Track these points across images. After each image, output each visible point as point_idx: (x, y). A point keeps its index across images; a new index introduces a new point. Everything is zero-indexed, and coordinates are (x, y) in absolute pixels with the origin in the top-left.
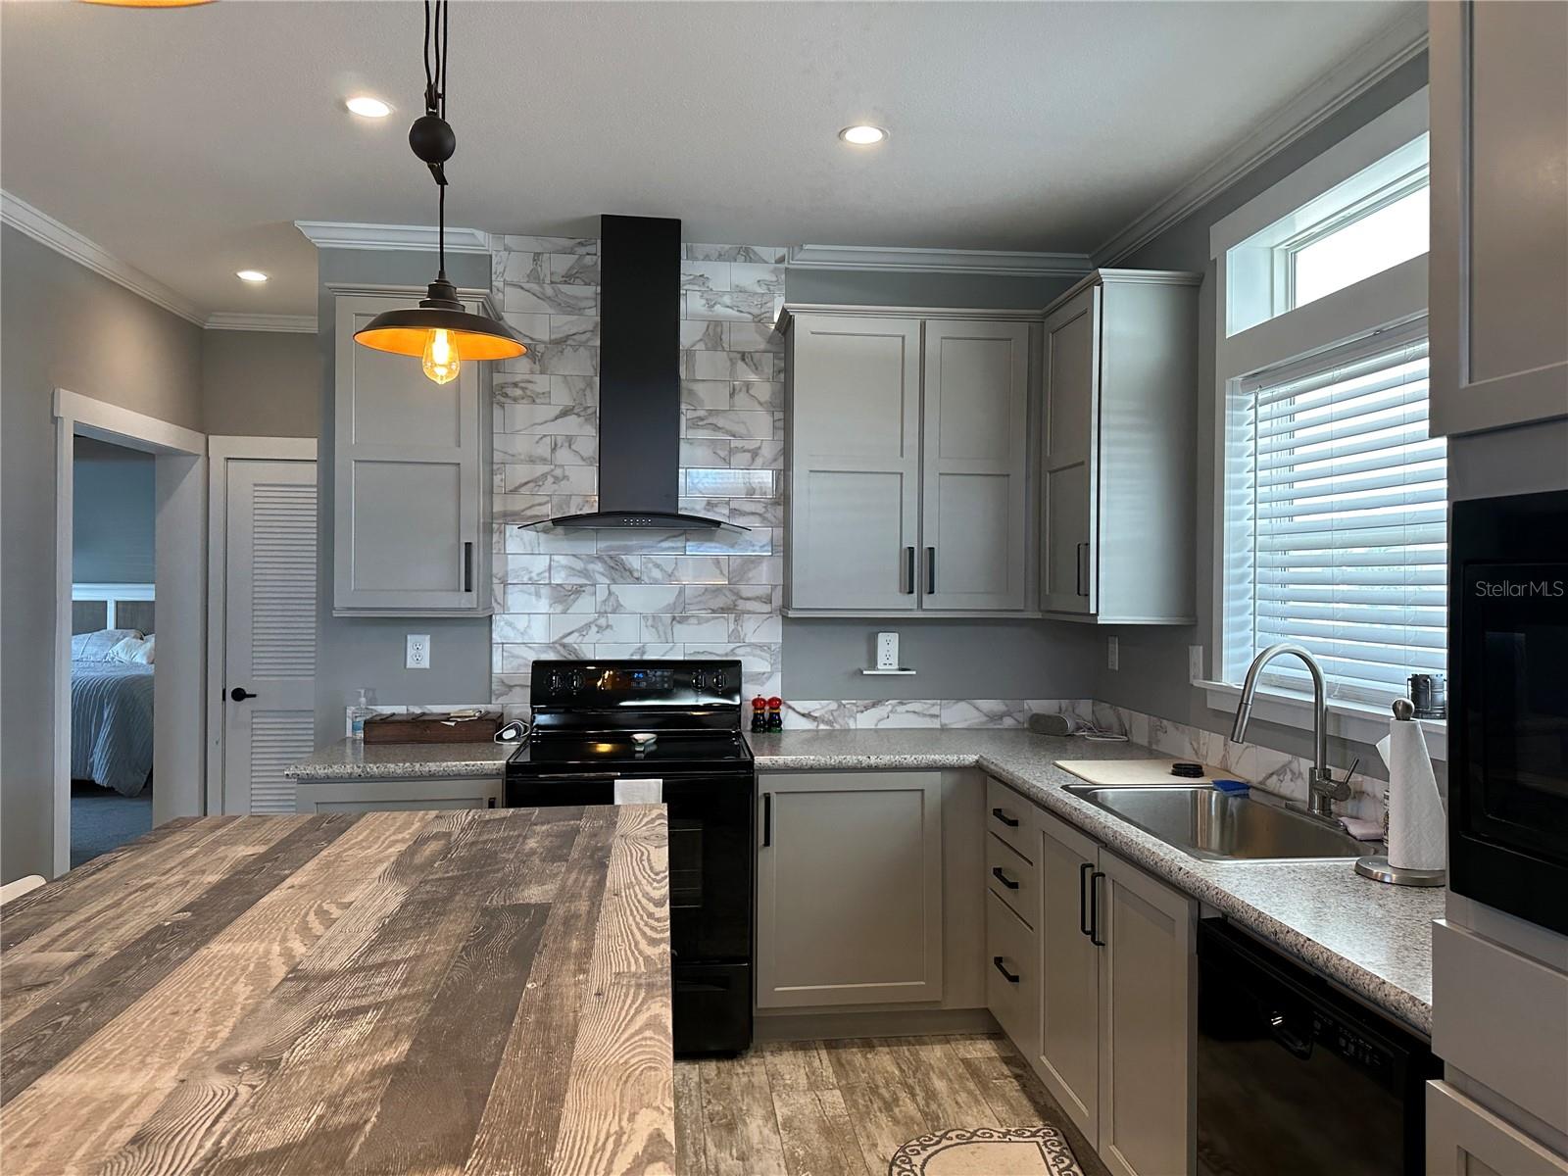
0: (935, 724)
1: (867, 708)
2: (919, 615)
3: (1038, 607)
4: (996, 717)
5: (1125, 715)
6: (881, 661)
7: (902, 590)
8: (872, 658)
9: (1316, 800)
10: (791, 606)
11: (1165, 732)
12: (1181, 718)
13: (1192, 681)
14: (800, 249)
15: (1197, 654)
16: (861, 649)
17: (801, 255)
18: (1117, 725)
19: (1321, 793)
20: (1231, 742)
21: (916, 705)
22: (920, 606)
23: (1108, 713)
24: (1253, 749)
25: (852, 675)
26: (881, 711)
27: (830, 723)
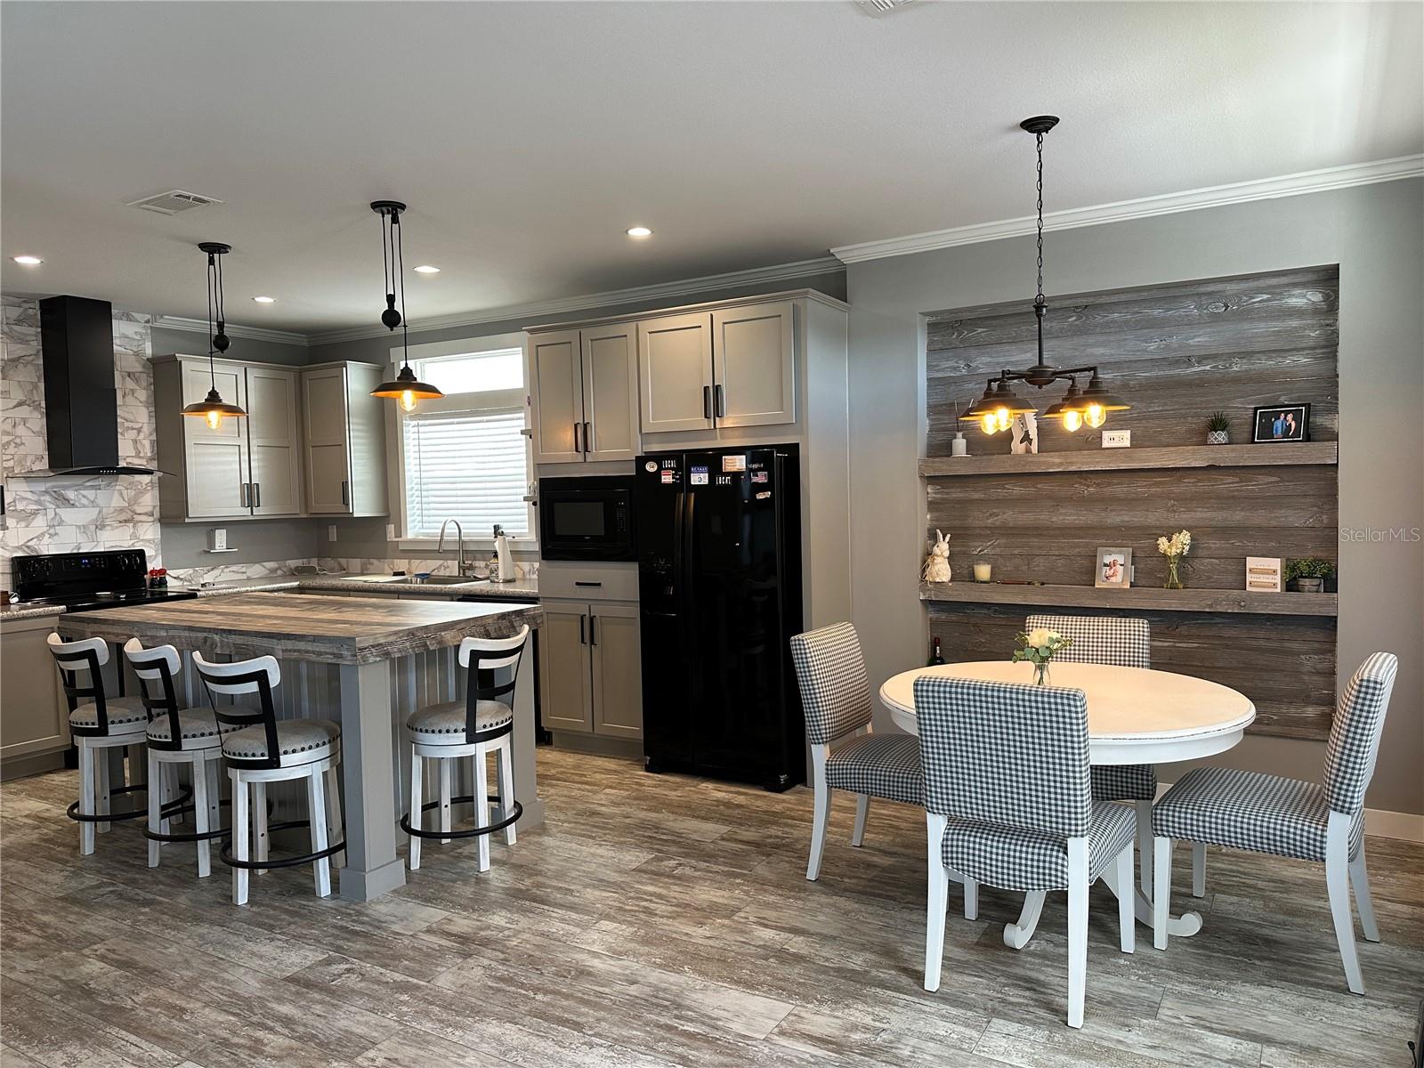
2: (251, 518)
3: (306, 512)
4: (273, 571)
5: (343, 561)
6: (217, 545)
7: (243, 505)
8: (212, 544)
9: (461, 571)
10: (188, 516)
11: (372, 564)
12: (382, 556)
13: (388, 540)
14: (162, 317)
15: (391, 528)
16: (204, 540)
17: (162, 320)
18: (337, 567)
19: (463, 569)
20: (413, 561)
21: (234, 568)
22: (252, 513)
23: (330, 562)
24: (424, 562)
25: (200, 553)
26: (216, 572)
27: (190, 581)
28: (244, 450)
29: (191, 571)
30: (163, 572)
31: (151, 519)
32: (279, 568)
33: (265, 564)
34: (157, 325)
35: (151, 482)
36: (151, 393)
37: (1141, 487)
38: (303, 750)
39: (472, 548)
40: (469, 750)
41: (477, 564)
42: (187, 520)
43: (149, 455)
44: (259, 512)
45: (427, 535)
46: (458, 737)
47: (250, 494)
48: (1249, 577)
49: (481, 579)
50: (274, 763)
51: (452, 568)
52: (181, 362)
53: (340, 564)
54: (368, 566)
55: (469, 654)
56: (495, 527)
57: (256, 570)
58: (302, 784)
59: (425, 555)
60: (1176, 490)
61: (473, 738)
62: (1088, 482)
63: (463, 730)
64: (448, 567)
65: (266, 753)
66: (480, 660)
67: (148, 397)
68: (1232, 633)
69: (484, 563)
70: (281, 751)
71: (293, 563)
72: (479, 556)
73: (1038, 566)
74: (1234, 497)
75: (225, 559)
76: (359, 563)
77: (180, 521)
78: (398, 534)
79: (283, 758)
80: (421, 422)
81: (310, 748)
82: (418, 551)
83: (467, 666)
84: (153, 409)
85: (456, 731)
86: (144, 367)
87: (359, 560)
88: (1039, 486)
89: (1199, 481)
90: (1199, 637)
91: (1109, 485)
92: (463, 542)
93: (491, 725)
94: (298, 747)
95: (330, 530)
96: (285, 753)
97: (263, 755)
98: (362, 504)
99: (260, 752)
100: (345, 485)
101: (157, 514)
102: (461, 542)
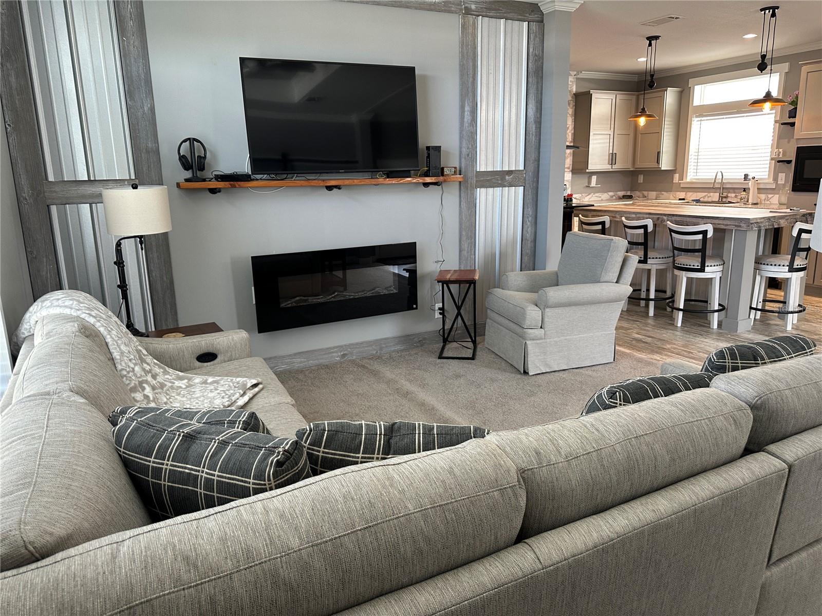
0: (600, 199)
1: (587, 195)
2: (611, 170)
3: (633, 168)
4: (612, 197)
5: (645, 193)
6: (592, 183)
7: (609, 164)
8: (589, 182)
9: (721, 198)
10: (588, 169)
11: (663, 194)
12: (669, 190)
13: (674, 182)
14: (581, 72)
15: (677, 176)
16: (586, 181)
17: (581, 74)
18: (641, 195)
19: (721, 197)
20: (688, 193)
21: (597, 195)
22: (612, 168)
23: (638, 193)
24: (695, 194)
25: (584, 187)
26: (590, 196)
27: (580, 200)
28: (612, 137)
29: (581, 195)
30: (571, 195)
31: (568, 170)
32: (614, 196)
33: (609, 193)
34: (578, 76)
35: (570, 153)
36: (574, 110)
38: (714, 266)
39: (728, 186)
40: (788, 275)
41: (729, 195)
42: (587, 171)
43: (570, 140)
44: (616, 167)
45: (698, 179)
46: (785, 269)
47: (613, 159)
49: (734, 203)
50: (702, 270)
51: (715, 197)
52: (592, 94)
53: (643, 194)
54: (660, 195)
55: (798, 230)
56: (745, 175)
57: (605, 196)
58: (709, 281)
59: (696, 190)
61: (792, 269)
63: (787, 266)
64: (710, 196)
65: (700, 265)
66: (803, 234)
67: (572, 111)
69: (735, 194)
70: (706, 265)
71: (621, 194)
72: (731, 191)
75: (595, 190)
76: (655, 195)
77: (584, 171)
78: (681, 178)
79: (706, 268)
80: (703, 119)
81: (717, 265)
82: (694, 188)
83: (795, 236)
84: (573, 118)
85: (783, 266)
86: (572, 98)
87: (655, 192)
92: (724, 183)
93: (800, 265)
94: (713, 265)
95: (639, 177)
96: (708, 266)
97: (698, 266)
98: (665, 164)
99: (697, 264)
100: (659, 153)
101: (571, 169)
102: (722, 183)
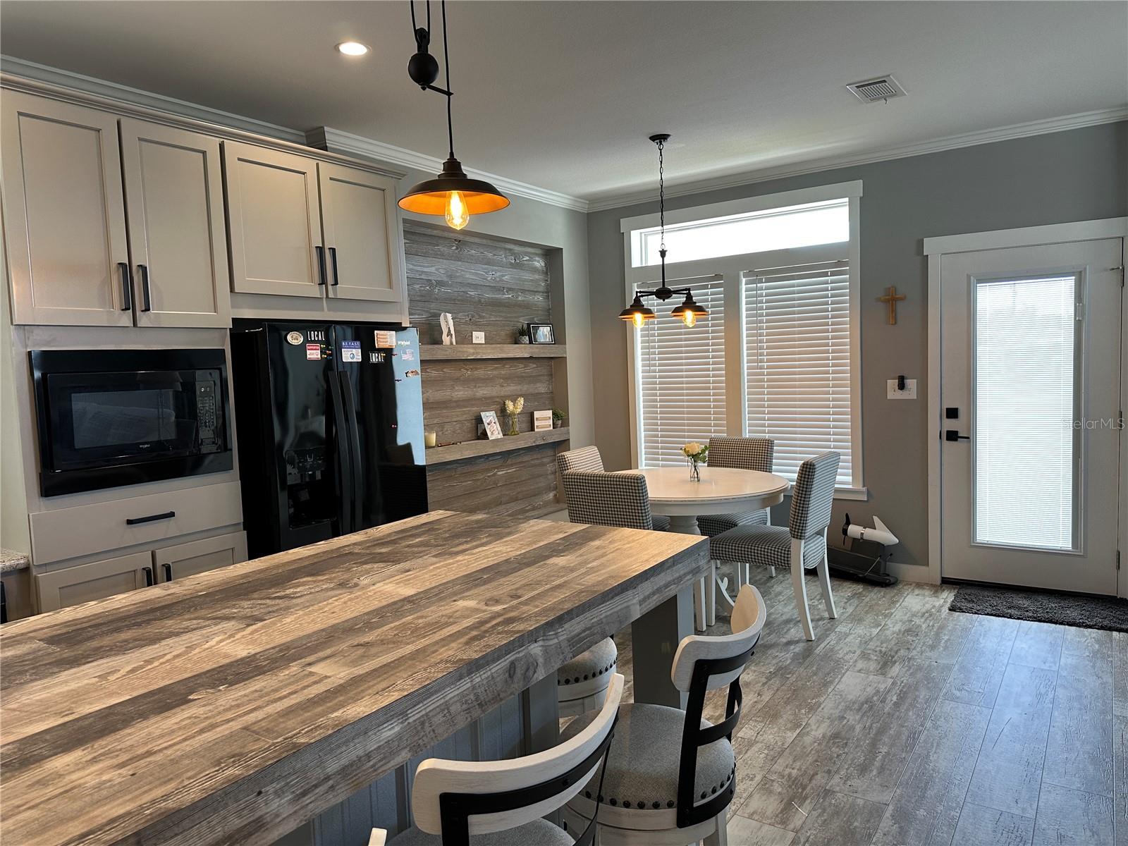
37: (489, 371)
48: (536, 423)
60: (503, 372)
62: (467, 367)
68: (526, 458)
73: (447, 430)
74: (523, 377)
88: (444, 370)
89: (511, 367)
90: (516, 464)
91: (477, 369)
